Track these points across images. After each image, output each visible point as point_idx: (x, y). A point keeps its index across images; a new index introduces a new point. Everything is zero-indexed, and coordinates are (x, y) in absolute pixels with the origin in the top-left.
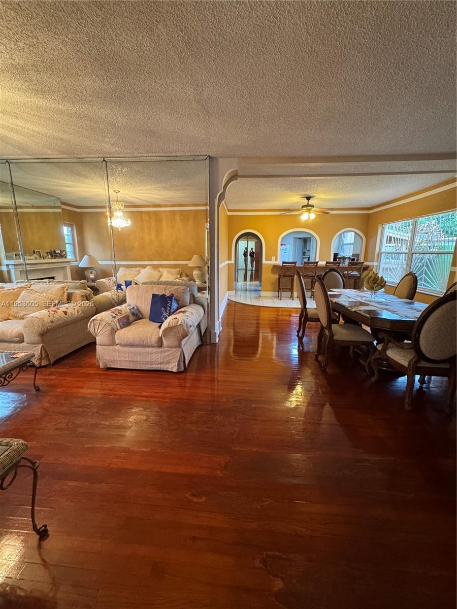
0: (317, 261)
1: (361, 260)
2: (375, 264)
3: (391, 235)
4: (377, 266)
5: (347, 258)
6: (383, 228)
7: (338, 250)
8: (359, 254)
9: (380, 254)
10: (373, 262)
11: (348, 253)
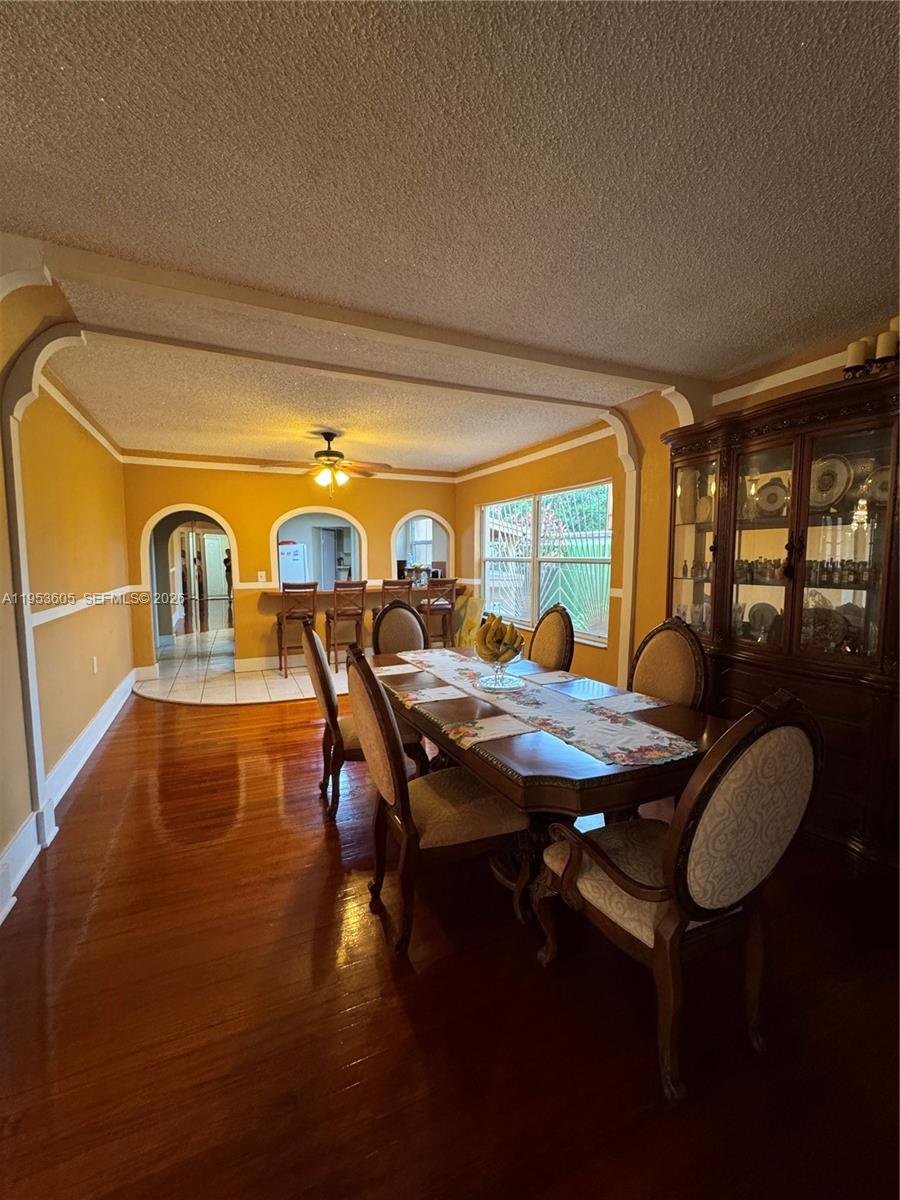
0: (363, 580)
1: (451, 576)
2: (477, 582)
3: (496, 528)
4: (480, 586)
5: (423, 570)
6: (482, 512)
7: (405, 553)
8: (444, 563)
9: (482, 562)
10: (473, 577)
11: (424, 559)
